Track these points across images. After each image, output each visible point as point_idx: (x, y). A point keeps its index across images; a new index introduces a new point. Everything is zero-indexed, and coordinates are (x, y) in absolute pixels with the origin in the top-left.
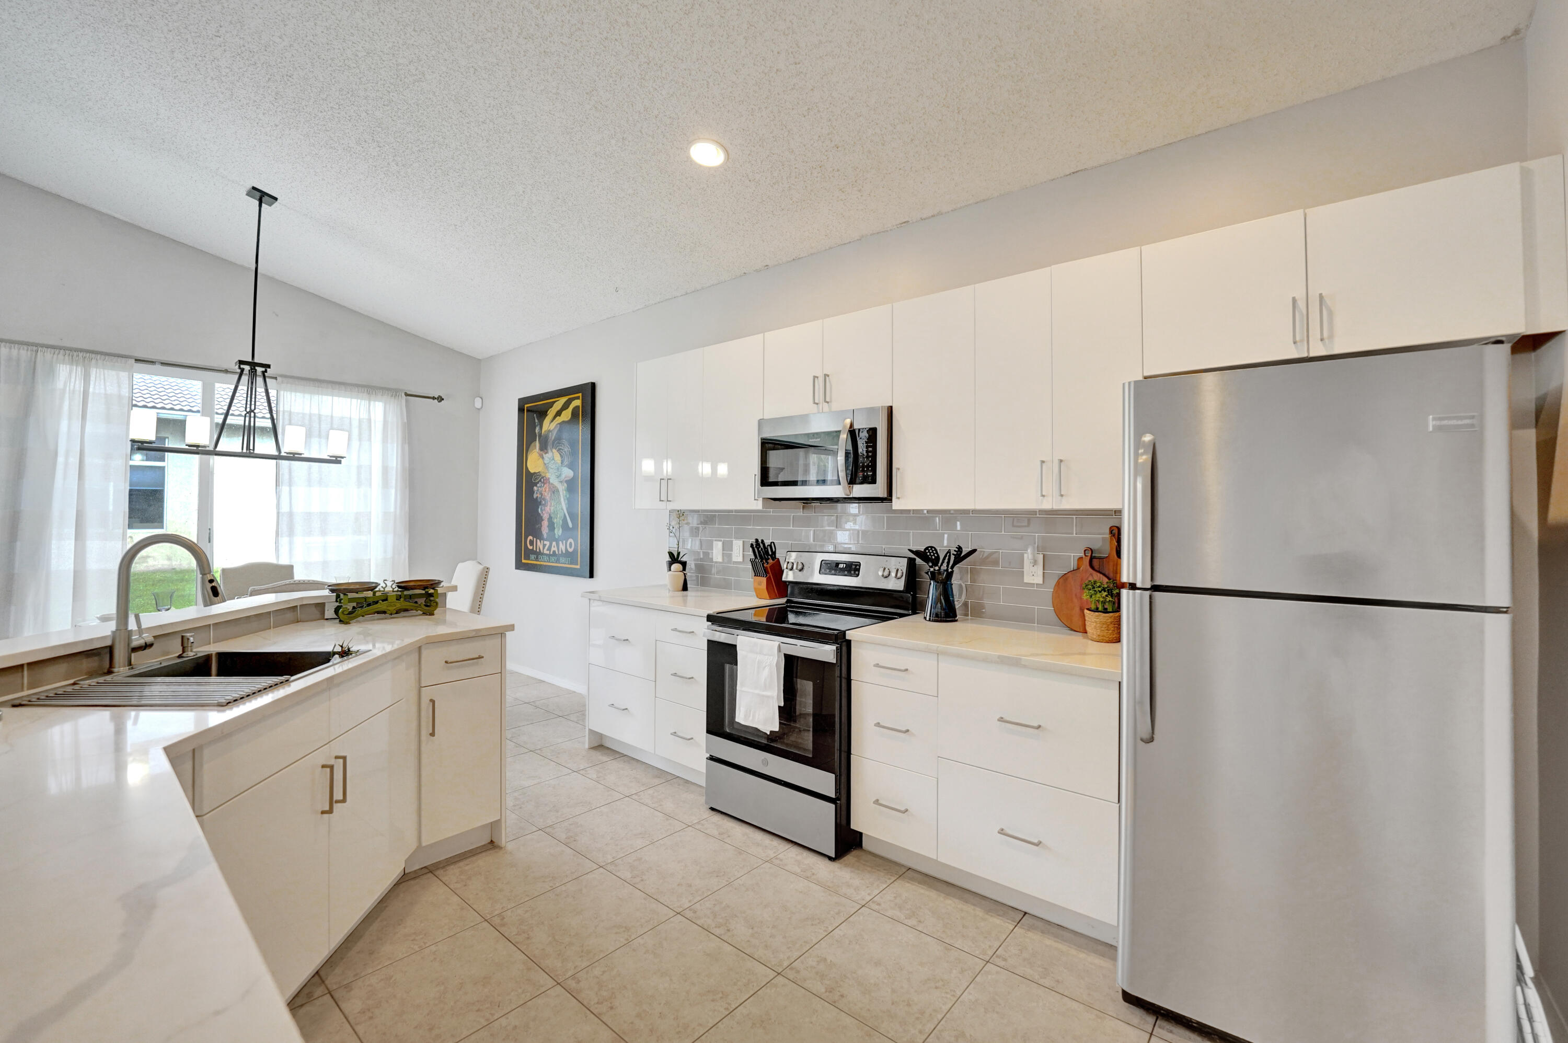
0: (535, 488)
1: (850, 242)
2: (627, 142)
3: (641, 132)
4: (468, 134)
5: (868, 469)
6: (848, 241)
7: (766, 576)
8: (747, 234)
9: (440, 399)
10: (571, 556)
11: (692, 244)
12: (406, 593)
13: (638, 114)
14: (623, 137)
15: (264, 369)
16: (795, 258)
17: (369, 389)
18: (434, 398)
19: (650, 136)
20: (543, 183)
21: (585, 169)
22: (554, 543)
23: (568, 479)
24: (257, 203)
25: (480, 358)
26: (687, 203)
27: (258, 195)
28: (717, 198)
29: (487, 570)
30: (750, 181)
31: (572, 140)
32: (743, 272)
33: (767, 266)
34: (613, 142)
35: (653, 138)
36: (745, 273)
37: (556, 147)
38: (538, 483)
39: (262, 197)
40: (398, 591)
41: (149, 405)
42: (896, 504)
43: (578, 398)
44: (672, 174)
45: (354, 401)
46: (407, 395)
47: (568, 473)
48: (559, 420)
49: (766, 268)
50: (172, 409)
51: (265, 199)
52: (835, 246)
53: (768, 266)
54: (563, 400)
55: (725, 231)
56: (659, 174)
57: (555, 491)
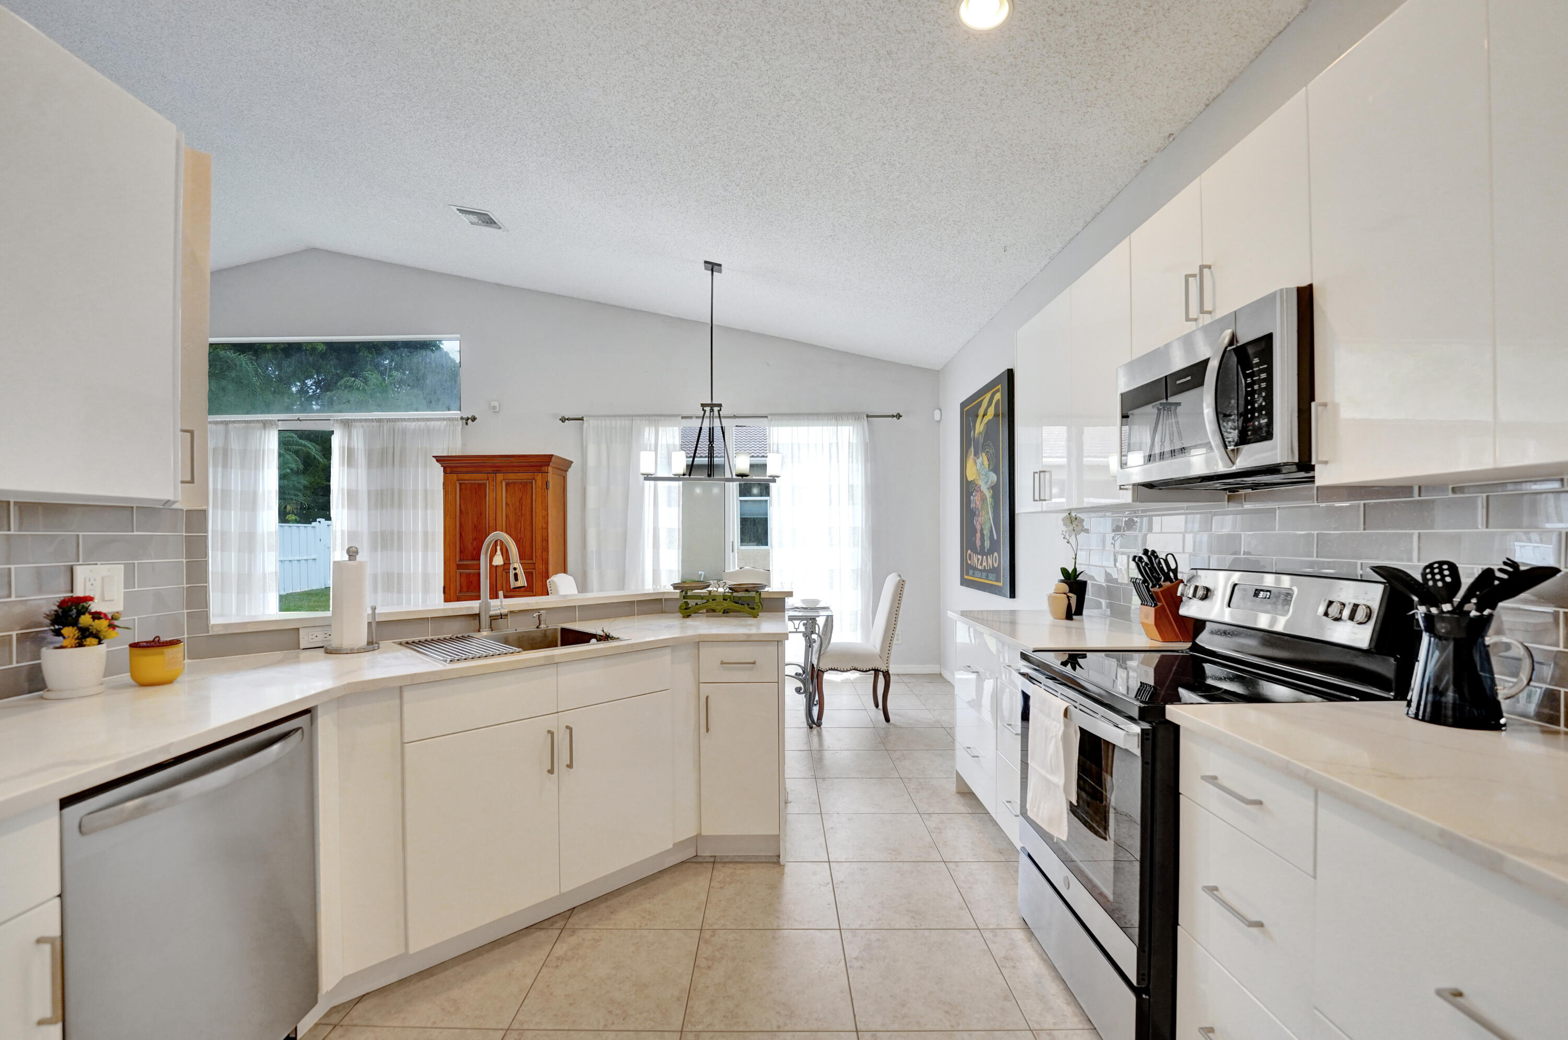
0: (972, 497)
1: (1289, 24)
2: (895, 55)
3: (899, 33)
4: (777, 136)
5: (1260, 414)
6: (1283, 25)
7: (1156, 605)
8: (1111, 99)
9: (899, 416)
10: (995, 571)
11: (1050, 152)
12: (735, 594)
13: (881, 12)
14: (888, 52)
15: (719, 409)
16: (1207, 102)
17: (837, 416)
18: (893, 416)
19: (909, 31)
20: (861, 154)
21: (882, 114)
22: (985, 557)
23: (993, 484)
24: (710, 272)
25: (937, 368)
26: (1007, 96)
27: (710, 266)
28: (1037, 67)
29: (902, 583)
30: (1061, 15)
31: (850, 88)
32: (1142, 161)
33: (1170, 135)
34: (882, 63)
35: (915, 31)
36: (1146, 161)
37: (843, 106)
38: (973, 492)
39: (713, 267)
40: (728, 592)
41: (755, 455)
42: (1324, 476)
43: (997, 391)
44: (965, 66)
45: (825, 428)
46: (868, 416)
47: (993, 477)
48: (986, 419)
49: (1171, 139)
50: (758, 456)
51: (716, 268)
52: (1263, 45)
53: (1172, 134)
54: (988, 396)
55: (1078, 111)
56: (953, 75)
57: (983, 499)
